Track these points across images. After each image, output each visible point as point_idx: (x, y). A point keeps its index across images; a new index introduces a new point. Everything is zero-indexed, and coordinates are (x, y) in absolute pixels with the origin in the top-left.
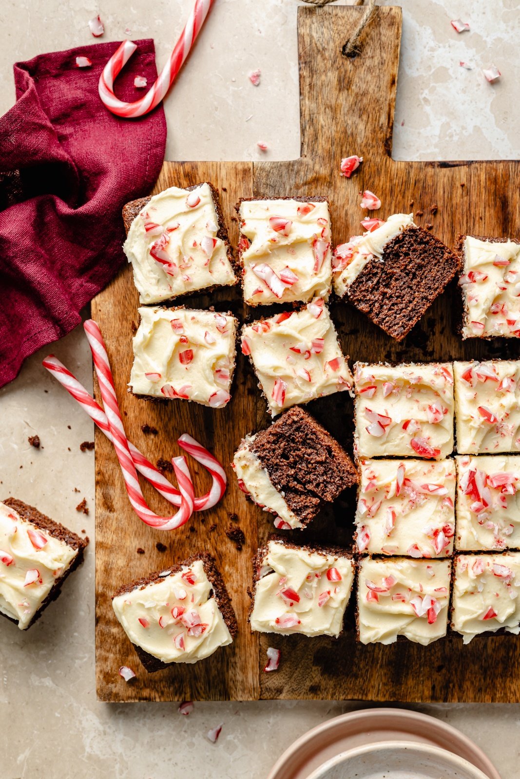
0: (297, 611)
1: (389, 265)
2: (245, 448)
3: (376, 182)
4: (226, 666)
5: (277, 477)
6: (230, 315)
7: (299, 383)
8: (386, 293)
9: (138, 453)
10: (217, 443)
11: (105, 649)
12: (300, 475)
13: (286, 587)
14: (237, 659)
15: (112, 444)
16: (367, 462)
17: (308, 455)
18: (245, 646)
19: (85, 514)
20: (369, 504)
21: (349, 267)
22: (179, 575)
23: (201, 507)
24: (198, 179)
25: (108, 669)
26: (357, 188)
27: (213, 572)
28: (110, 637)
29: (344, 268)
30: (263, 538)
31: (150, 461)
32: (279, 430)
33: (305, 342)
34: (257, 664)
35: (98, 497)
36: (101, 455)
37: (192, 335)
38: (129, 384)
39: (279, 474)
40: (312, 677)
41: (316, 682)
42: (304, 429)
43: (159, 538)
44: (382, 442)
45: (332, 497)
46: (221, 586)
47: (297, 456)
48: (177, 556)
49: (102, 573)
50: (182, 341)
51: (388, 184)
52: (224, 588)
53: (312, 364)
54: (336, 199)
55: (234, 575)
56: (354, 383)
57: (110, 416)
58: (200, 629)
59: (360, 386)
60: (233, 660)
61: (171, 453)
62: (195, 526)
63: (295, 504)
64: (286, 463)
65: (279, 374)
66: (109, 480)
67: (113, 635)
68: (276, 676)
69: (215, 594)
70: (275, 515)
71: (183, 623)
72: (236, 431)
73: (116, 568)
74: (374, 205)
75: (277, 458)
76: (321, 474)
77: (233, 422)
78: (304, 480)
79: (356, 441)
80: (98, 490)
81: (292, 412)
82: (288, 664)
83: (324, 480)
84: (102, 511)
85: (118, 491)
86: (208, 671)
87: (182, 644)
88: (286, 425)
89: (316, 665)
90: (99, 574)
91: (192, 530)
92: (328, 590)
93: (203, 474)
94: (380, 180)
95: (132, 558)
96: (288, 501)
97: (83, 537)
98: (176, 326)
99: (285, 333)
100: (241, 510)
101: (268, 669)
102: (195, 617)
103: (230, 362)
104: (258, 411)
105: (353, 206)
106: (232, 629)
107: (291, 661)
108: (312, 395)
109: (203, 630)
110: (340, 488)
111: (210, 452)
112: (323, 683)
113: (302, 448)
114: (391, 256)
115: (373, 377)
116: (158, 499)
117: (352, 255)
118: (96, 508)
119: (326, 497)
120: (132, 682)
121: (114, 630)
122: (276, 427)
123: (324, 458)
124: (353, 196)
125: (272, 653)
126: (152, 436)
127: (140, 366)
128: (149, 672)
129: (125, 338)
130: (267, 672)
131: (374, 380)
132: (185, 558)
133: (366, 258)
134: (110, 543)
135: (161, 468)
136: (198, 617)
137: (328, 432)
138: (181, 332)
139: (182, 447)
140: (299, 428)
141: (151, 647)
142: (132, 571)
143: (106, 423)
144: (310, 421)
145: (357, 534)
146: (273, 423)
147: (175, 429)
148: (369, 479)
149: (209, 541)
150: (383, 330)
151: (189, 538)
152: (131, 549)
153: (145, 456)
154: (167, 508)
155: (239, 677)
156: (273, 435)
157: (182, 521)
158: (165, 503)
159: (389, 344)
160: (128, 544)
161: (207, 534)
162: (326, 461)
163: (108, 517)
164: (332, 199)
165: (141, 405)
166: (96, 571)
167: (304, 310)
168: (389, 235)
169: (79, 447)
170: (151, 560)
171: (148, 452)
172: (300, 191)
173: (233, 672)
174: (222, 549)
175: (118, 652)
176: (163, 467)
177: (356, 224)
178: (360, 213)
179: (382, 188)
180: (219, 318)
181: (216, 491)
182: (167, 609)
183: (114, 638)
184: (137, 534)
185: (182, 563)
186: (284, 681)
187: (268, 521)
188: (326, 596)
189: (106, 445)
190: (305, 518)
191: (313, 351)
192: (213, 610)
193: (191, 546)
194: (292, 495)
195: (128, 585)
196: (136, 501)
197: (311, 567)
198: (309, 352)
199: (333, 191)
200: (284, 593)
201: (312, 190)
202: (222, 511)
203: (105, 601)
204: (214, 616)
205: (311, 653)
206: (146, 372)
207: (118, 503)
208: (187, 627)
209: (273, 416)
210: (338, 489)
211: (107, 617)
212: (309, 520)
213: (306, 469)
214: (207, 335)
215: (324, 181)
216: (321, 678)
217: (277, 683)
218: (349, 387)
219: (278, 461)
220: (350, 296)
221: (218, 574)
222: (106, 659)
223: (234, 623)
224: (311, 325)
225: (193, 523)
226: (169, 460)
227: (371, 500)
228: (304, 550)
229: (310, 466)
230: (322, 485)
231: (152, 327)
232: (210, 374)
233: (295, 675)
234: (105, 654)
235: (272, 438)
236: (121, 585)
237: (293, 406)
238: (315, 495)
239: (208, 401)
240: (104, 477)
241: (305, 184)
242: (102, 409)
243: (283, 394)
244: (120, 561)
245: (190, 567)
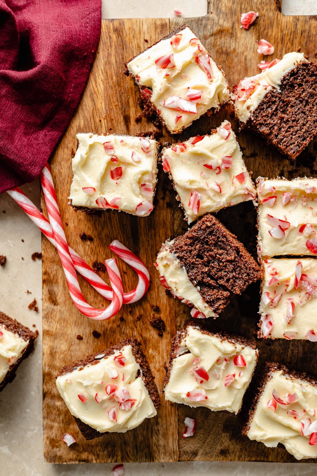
0: (206, 388)
1: (286, 94)
2: (166, 250)
3: (270, 33)
4: (150, 433)
5: (194, 274)
6: (153, 139)
7: (211, 194)
8: (283, 118)
9: (77, 257)
10: (142, 247)
11: (50, 420)
12: (213, 272)
13: (199, 367)
14: (160, 427)
15: (56, 250)
16: (269, 261)
17: (219, 255)
18: (166, 416)
19: (35, 312)
20: (271, 296)
21: (251, 97)
22: (111, 358)
23: (129, 301)
24: (124, 33)
25: (53, 436)
26: (254, 38)
27: (139, 354)
28: (55, 409)
29: (248, 97)
30: (180, 326)
31: (87, 263)
32: (195, 234)
33: (216, 159)
34: (176, 431)
35: (44, 293)
36: (47, 258)
37: (121, 155)
38: (69, 198)
39: (195, 272)
40: (222, 442)
41: (226, 447)
42: (216, 233)
43: (95, 327)
44: (282, 244)
45: (240, 290)
46: (147, 366)
47: (210, 255)
48: (109, 342)
49: (48, 356)
50: (113, 160)
51: (279, 34)
52: (148, 368)
53: (222, 178)
54: (237, 47)
55: (157, 357)
56: (257, 194)
57: (55, 226)
58: (130, 403)
59: (262, 196)
60: (156, 428)
61: (104, 256)
62: (124, 316)
63: (208, 297)
64: (201, 262)
65: (194, 186)
66: (53, 279)
67: (57, 407)
68: (192, 441)
69: (141, 373)
70: (191, 306)
71: (116, 399)
72: (157, 238)
73: (59, 352)
74: (269, 51)
75: (193, 258)
76: (230, 270)
77: (155, 230)
78: (216, 276)
79: (260, 243)
80: (44, 288)
81: (206, 219)
82: (202, 431)
83: (234, 276)
84: (48, 304)
85: (61, 288)
86: (135, 437)
87: (115, 417)
88: (201, 229)
89: (225, 432)
90: (45, 357)
91: (122, 319)
92: (233, 373)
93: (130, 273)
94: (272, 31)
95: (73, 343)
96: (202, 294)
97: (34, 330)
98: (108, 147)
99: (200, 152)
100: (161, 303)
101: (185, 435)
102: (125, 394)
103: (153, 178)
104: (175, 221)
105: (251, 52)
106: (156, 402)
107: (204, 429)
108: (222, 204)
109: (133, 404)
110: (247, 283)
111: (136, 255)
112: (232, 447)
113: (215, 249)
114: (287, 87)
115: (274, 188)
116: (93, 294)
117: (254, 87)
118: (43, 302)
119: (235, 290)
120: (73, 447)
121: (58, 403)
122: (192, 231)
123: (233, 257)
124: (251, 44)
125: (189, 422)
126: (89, 243)
127: (78, 183)
128: (87, 439)
129: (67, 163)
130: (185, 438)
131: (274, 191)
132: (116, 343)
133: (266, 89)
134: (54, 331)
135: (96, 269)
136: (128, 393)
137: (236, 235)
138: (112, 152)
139: (113, 251)
140: (212, 232)
141: (89, 419)
142: (72, 354)
143: (51, 232)
144: (221, 226)
145: (262, 322)
146: (189, 229)
147: (107, 236)
148: (272, 275)
149: (135, 329)
150: (281, 150)
151: (119, 326)
152: (71, 336)
153: (83, 259)
154: (101, 302)
155: (162, 443)
156: (190, 238)
157: (114, 312)
158: (100, 298)
159: (282, 165)
160: (69, 331)
161: (134, 323)
162: (235, 260)
163: (53, 309)
164: (234, 47)
165: (80, 217)
166: (43, 354)
167: (214, 134)
168: (286, 69)
169: (31, 257)
170: (88, 345)
171: (85, 255)
172: (207, 41)
173: (157, 438)
174: (147, 335)
175: (61, 421)
176: (98, 268)
177: (254, 67)
178: (257, 58)
179: (275, 37)
180: (144, 140)
181: (141, 287)
182: (102, 387)
183: (58, 410)
184: (77, 323)
185: (114, 347)
186: (198, 445)
187: (184, 312)
188: (231, 379)
189: (51, 250)
190: (218, 309)
191: (223, 167)
192: (141, 388)
193: (121, 333)
194: (206, 289)
195: (69, 366)
196: (76, 296)
197: (222, 352)
198: (219, 168)
199: (234, 41)
200: (197, 371)
201: (217, 40)
202: (146, 304)
203: (51, 379)
204: (141, 393)
205: (221, 422)
206: (83, 187)
207: (61, 298)
208: (118, 402)
209: (189, 223)
210: (245, 284)
211: (52, 392)
212: (221, 310)
213: (217, 267)
214: (134, 155)
215: (227, 33)
216: (230, 443)
217: (193, 447)
218: (253, 197)
219: (194, 260)
220: (254, 120)
221: (143, 356)
222: (52, 428)
223: (158, 397)
224: (221, 145)
225: (123, 314)
226: (102, 262)
227: (273, 293)
228: (217, 337)
229: (221, 264)
230: (231, 280)
231: (88, 149)
232: (136, 187)
233: (208, 440)
234: (51, 423)
235: (189, 241)
236: (63, 366)
237: (207, 214)
238: (225, 289)
239: (135, 210)
240: (49, 276)
241: (212, 35)
242: (48, 221)
243: (198, 203)
244: (63, 346)
245: (120, 351)
